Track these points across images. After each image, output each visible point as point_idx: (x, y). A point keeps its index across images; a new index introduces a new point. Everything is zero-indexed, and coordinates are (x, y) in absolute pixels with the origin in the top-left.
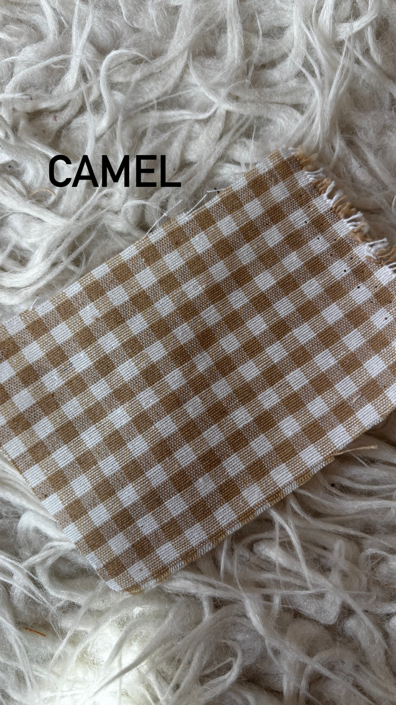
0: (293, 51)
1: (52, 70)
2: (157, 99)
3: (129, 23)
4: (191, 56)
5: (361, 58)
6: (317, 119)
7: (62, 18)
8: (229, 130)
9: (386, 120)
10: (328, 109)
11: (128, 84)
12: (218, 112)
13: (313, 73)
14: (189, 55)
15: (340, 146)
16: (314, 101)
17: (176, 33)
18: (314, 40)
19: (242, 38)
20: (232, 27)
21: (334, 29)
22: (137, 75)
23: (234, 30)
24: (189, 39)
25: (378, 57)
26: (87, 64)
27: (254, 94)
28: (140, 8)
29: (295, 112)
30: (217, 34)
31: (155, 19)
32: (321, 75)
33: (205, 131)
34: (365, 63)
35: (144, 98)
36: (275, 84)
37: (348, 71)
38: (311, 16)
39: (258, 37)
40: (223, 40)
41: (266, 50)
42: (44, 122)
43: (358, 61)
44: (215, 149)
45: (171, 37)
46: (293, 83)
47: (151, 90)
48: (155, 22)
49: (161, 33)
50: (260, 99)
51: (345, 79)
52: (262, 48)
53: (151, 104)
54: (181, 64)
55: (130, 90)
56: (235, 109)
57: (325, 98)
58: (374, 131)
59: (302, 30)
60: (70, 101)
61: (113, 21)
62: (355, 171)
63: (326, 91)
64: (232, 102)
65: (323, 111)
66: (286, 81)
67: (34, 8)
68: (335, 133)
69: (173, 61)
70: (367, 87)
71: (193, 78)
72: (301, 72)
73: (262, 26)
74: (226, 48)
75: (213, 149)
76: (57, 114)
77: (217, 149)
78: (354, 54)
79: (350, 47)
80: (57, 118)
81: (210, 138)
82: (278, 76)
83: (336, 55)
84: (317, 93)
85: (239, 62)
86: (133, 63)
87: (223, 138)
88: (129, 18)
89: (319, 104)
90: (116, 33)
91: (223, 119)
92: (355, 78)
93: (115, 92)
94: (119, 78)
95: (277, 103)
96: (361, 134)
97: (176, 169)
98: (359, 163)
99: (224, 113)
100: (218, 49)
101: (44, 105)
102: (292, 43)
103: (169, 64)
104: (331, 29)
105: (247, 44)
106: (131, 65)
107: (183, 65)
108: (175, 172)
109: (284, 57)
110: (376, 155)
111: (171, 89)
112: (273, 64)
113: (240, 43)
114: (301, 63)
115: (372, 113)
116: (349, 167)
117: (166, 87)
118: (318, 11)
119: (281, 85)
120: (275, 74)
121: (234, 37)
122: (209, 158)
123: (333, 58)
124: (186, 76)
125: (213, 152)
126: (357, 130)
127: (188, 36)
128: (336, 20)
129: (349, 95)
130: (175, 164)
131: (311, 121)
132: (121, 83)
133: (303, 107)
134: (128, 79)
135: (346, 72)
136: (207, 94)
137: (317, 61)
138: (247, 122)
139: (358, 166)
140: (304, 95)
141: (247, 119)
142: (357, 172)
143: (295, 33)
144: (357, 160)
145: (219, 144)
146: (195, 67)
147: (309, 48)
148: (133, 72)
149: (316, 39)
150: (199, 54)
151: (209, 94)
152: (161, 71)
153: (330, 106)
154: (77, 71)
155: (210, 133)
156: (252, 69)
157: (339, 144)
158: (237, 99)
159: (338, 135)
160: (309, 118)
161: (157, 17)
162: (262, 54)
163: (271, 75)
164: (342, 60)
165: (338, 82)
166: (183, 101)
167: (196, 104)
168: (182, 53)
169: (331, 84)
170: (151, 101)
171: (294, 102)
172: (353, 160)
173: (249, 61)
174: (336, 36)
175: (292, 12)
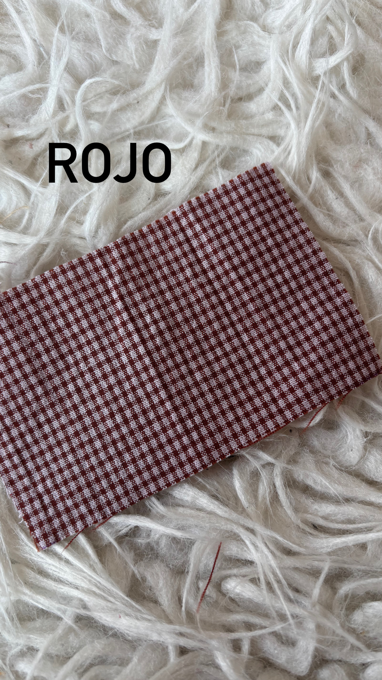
0: (270, 85)
1: (31, 99)
2: (135, 128)
3: (108, 55)
4: (168, 88)
5: (337, 92)
6: (294, 151)
7: (42, 49)
8: (205, 160)
9: (362, 153)
10: (304, 142)
11: (105, 113)
12: (194, 142)
13: (288, 107)
14: (166, 88)
15: (317, 178)
16: (290, 133)
17: (154, 66)
18: (290, 74)
19: (219, 72)
20: (210, 61)
21: (310, 63)
22: (115, 105)
23: (212, 64)
24: (167, 72)
25: (353, 91)
26: (65, 94)
27: (230, 126)
28: (119, 41)
29: (271, 143)
30: (195, 68)
31: (133, 52)
32: (297, 108)
33: (181, 160)
34: (341, 97)
35: (120, 128)
36: (252, 117)
37: (323, 104)
38: (288, 52)
39: (235, 71)
40: (200, 73)
41: (243, 84)
42: (20, 149)
43: (333, 96)
44: (190, 179)
45: (149, 70)
46: (270, 116)
47: (128, 120)
48: (134, 55)
49: (140, 66)
50: (236, 130)
51: (320, 113)
52: (238, 82)
53: (128, 133)
54: (157, 96)
55: (106, 120)
56: (211, 139)
57: (300, 131)
58: (350, 164)
59: (279, 65)
60: (46, 129)
61: (92, 53)
62: (331, 203)
63: (302, 124)
64: (208, 133)
65: (299, 143)
66: (263, 114)
67: (15, 39)
68: (312, 164)
69: (151, 92)
70: (343, 122)
71: (170, 109)
72: (277, 105)
73: (239, 61)
74: (204, 81)
75: (188, 179)
76: (33, 143)
77: (192, 179)
78: (329, 88)
79: (326, 82)
80: (33, 146)
81: (185, 168)
82: (254, 109)
83: (312, 89)
84: (293, 125)
85: (216, 94)
86: (110, 94)
87: (198, 169)
88: (108, 50)
89: (294, 136)
90: (96, 65)
91: (199, 148)
92: (331, 112)
93: (92, 122)
94: (96, 108)
95: (253, 135)
96: (337, 166)
97: (151, 199)
98: (335, 195)
99: (200, 143)
100: (196, 81)
101: (19, 133)
102: (269, 78)
103: (146, 96)
104: (308, 64)
105: (224, 78)
106: (109, 96)
107: (160, 97)
108: (150, 201)
109: (261, 90)
110: (352, 186)
111: (148, 120)
112: (250, 97)
113: (217, 77)
114: (278, 97)
115: (348, 147)
116: (325, 198)
117: (143, 117)
118: (295, 47)
119: (257, 118)
120: (252, 107)
121: (211, 70)
122: (184, 187)
123: (309, 92)
124: (163, 107)
125: (188, 182)
126: (333, 162)
127: (165, 68)
128: (313, 55)
129: (324, 129)
130: (150, 193)
131: (287, 153)
132: (99, 113)
133: (279, 139)
134: (105, 109)
135: (321, 105)
136: (183, 125)
137: (294, 95)
138: (223, 152)
139: (334, 197)
140: (281, 128)
141: (223, 150)
142: (333, 203)
143: (272, 68)
144: (333, 192)
145: (195, 174)
146: (172, 99)
147: (286, 83)
148: (110, 102)
149: (292, 73)
150: (177, 87)
151: (185, 125)
152: (138, 102)
153: (306, 139)
154: (54, 101)
155: (186, 163)
156: (229, 101)
157: (315, 175)
158: (213, 129)
159: (314, 167)
160: (285, 150)
161: (136, 50)
162: (239, 88)
163: (248, 108)
164: (318, 94)
165: (314, 115)
166: (159, 131)
167: (173, 134)
168: (159, 85)
169: (306, 118)
170: (128, 131)
171: (270, 135)
172: (329, 192)
173: (226, 94)
174: (313, 71)
175: (269, 47)
